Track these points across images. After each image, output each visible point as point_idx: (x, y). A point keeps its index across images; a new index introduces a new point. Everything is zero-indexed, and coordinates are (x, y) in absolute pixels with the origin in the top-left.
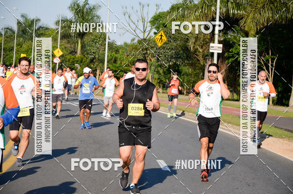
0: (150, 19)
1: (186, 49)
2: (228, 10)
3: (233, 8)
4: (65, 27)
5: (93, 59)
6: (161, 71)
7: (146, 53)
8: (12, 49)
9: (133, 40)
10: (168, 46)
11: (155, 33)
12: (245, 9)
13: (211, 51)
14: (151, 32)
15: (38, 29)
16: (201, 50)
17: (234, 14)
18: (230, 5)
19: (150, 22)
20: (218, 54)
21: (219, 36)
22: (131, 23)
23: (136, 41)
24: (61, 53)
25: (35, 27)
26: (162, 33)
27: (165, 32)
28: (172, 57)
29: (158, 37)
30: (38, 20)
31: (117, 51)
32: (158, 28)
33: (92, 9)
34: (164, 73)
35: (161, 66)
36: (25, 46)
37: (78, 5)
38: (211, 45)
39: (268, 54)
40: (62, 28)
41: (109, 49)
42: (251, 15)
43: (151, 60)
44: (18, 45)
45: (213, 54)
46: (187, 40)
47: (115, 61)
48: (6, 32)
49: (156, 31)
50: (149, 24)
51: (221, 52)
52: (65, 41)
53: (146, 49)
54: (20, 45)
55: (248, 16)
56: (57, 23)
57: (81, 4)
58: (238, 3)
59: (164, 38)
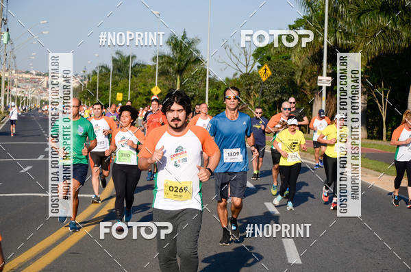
0: (252, 53)
1: (292, 83)
2: (336, 40)
3: (342, 38)
4: (163, 63)
5: (194, 96)
6: (266, 108)
7: (250, 89)
8: (108, 88)
9: (236, 74)
10: (273, 81)
11: (259, 67)
12: (354, 38)
13: (319, 84)
14: (254, 66)
15: (134, 66)
16: (308, 84)
17: (342, 45)
18: (338, 34)
19: (253, 55)
20: (327, 87)
21: (327, 68)
22: (232, 57)
23: (238, 76)
24: (159, 91)
25: (131, 64)
26: (266, 66)
27: (269, 65)
28: (277, 92)
29: (262, 70)
30: (134, 57)
31: (218, 87)
32: (261, 62)
33: (190, 44)
34: (270, 109)
35: (265, 102)
36: (120, 85)
37: (176, 39)
38: (319, 78)
39: (381, 87)
40: (160, 64)
41: (210, 86)
42: (361, 45)
43: (254, 96)
44: (113, 84)
45: (321, 87)
46: (293, 74)
47: (217, 98)
48: (101, 71)
49: (260, 65)
50: (252, 57)
51: (330, 85)
52: (163, 78)
53: (250, 84)
54: (115, 83)
55: (358, 46)
56: (154, 59)
57: (180, 39)
58: (347, 33)
59: (269, 72)
